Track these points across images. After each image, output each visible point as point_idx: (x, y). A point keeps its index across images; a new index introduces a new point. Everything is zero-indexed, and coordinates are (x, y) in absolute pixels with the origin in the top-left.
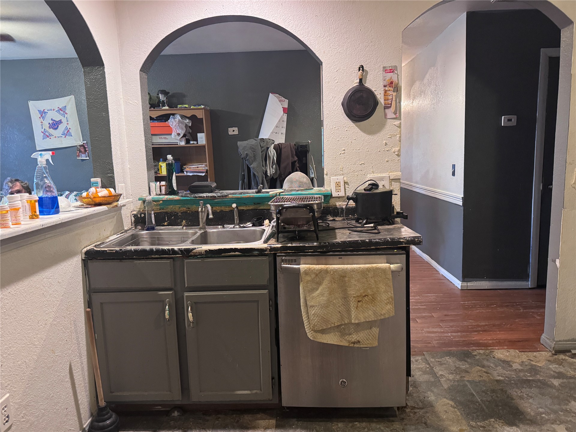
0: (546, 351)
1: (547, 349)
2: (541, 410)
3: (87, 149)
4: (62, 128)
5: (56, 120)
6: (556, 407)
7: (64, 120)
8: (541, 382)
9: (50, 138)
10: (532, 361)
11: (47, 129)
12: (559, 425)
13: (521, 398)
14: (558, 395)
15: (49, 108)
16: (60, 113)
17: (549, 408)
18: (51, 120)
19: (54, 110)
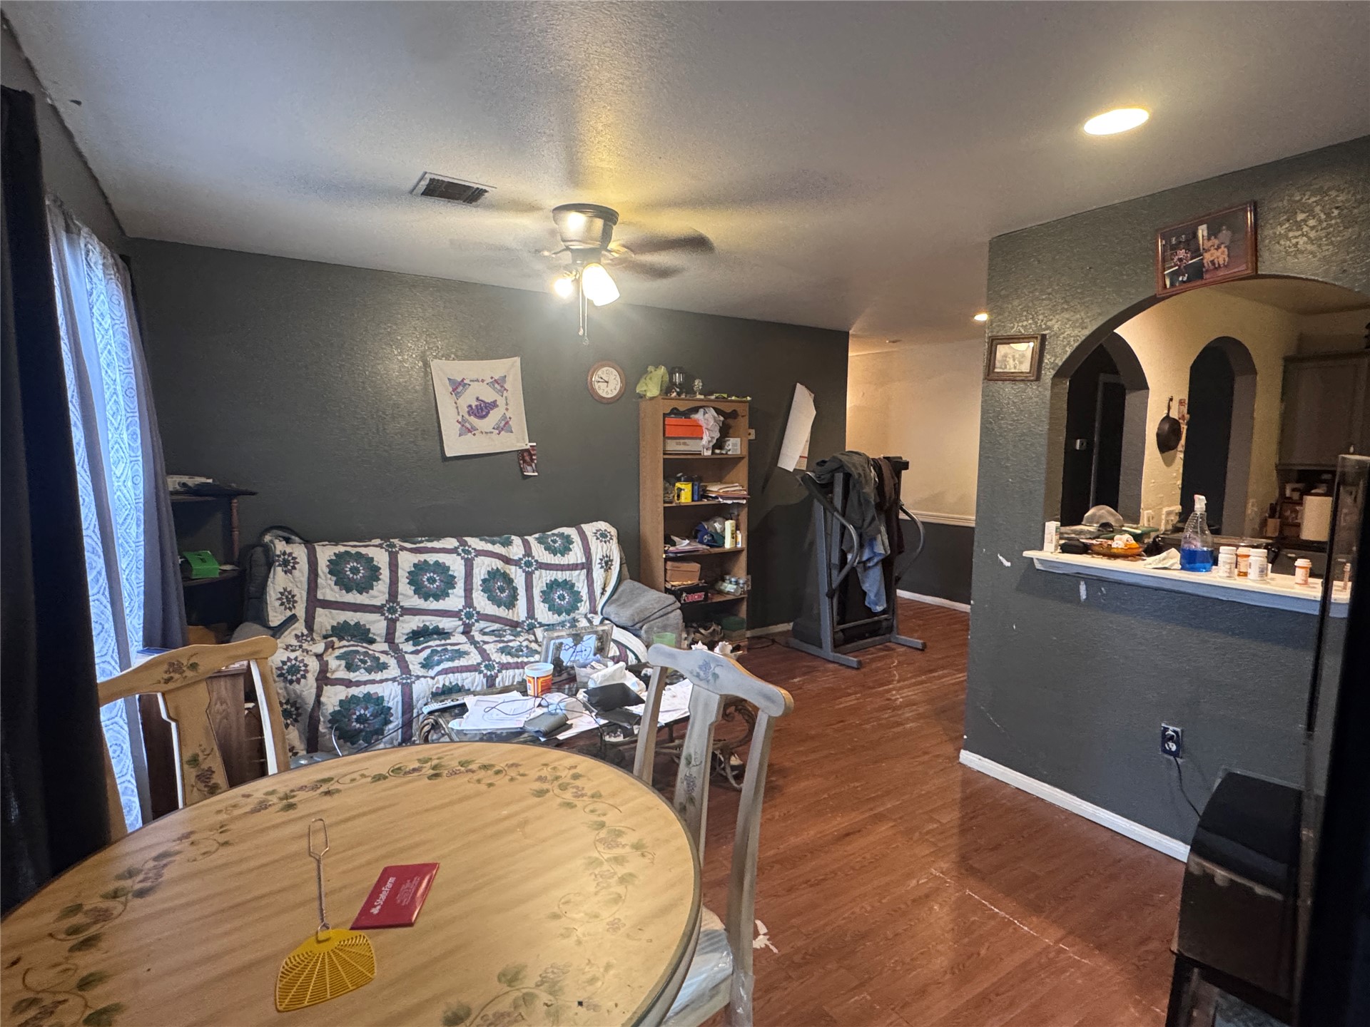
3: (534, 457)
4: (494, 417)
5: (487, 401)
7: (501, 402)
9: (474, 435)
11: (466, 416)
15: (474, 377)
16: (494, 389)
18: (475, 399)
19: (483, 381)
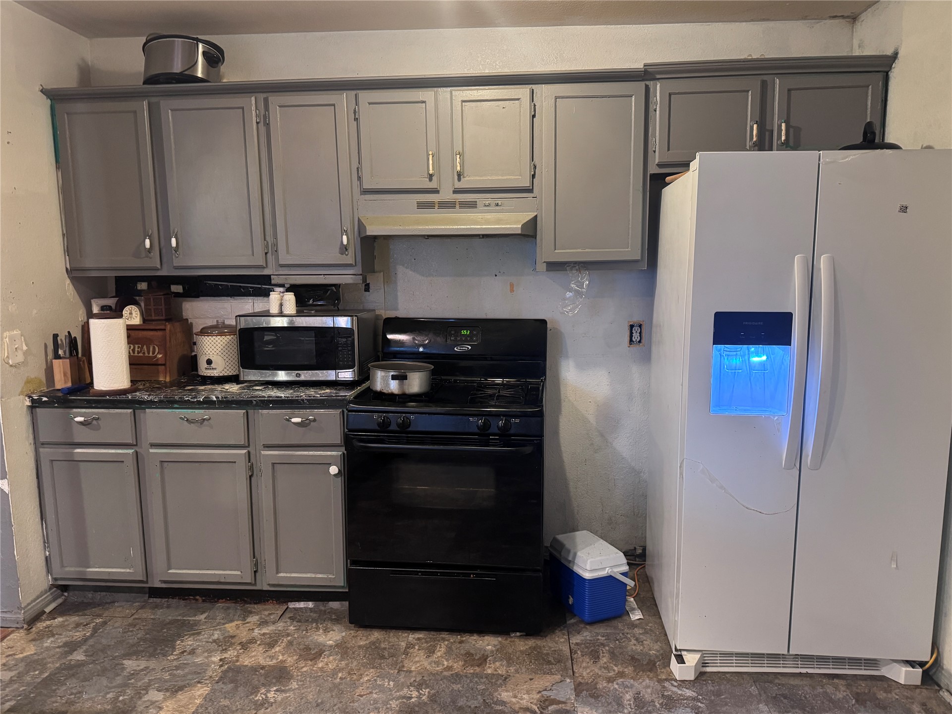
0: (12, 632)
1: (10, 629)
2: (110, 696)
6: (119, 680)
8: (63, 669)
10: (14, 654)
12: (147, 693)
13: (71, 703)
14: (101, 667)
17: (115, 687)
